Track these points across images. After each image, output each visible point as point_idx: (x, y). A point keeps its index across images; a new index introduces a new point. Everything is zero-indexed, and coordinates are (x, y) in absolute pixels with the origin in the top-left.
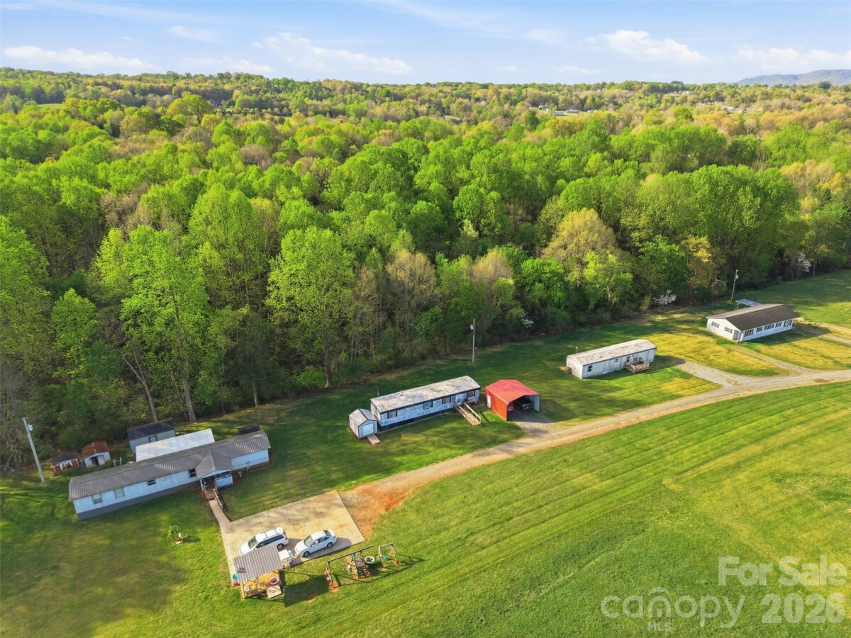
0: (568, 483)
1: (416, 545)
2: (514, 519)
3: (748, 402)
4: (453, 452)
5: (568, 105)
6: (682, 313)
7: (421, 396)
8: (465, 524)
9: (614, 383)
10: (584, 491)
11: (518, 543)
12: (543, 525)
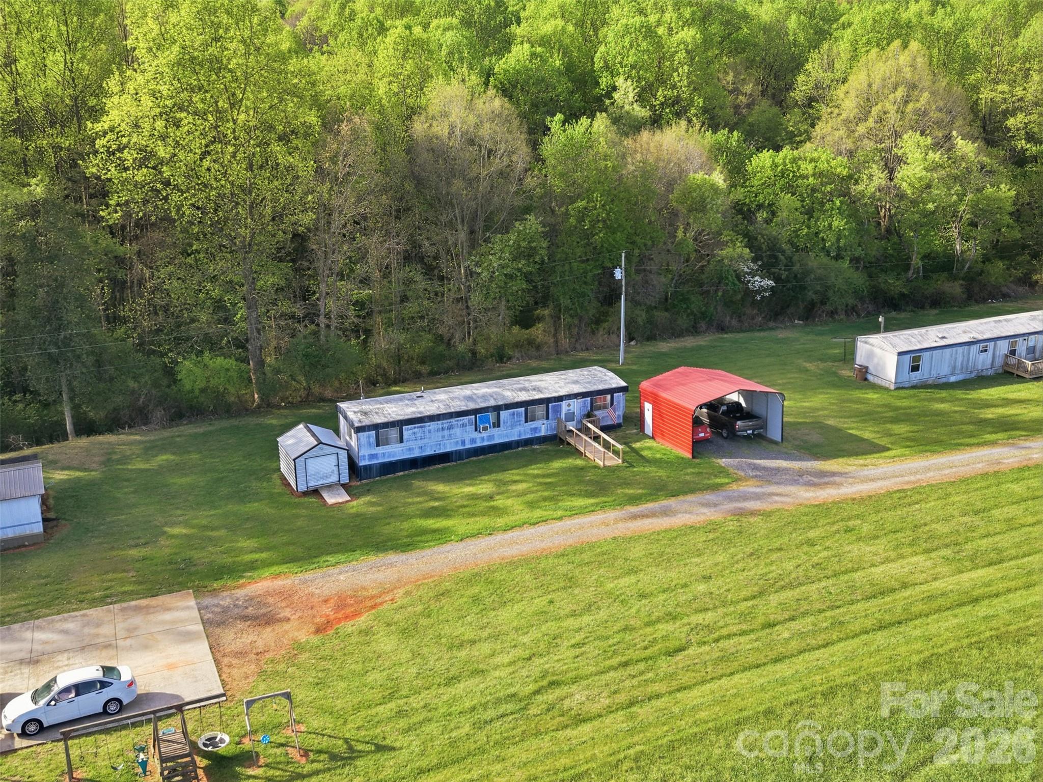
0: (857, 575)
1: (374, 711)
2: (690, 651)
8: (537, 661)
10: (907, 593)
11: (695, 709)
12: (779, 667)
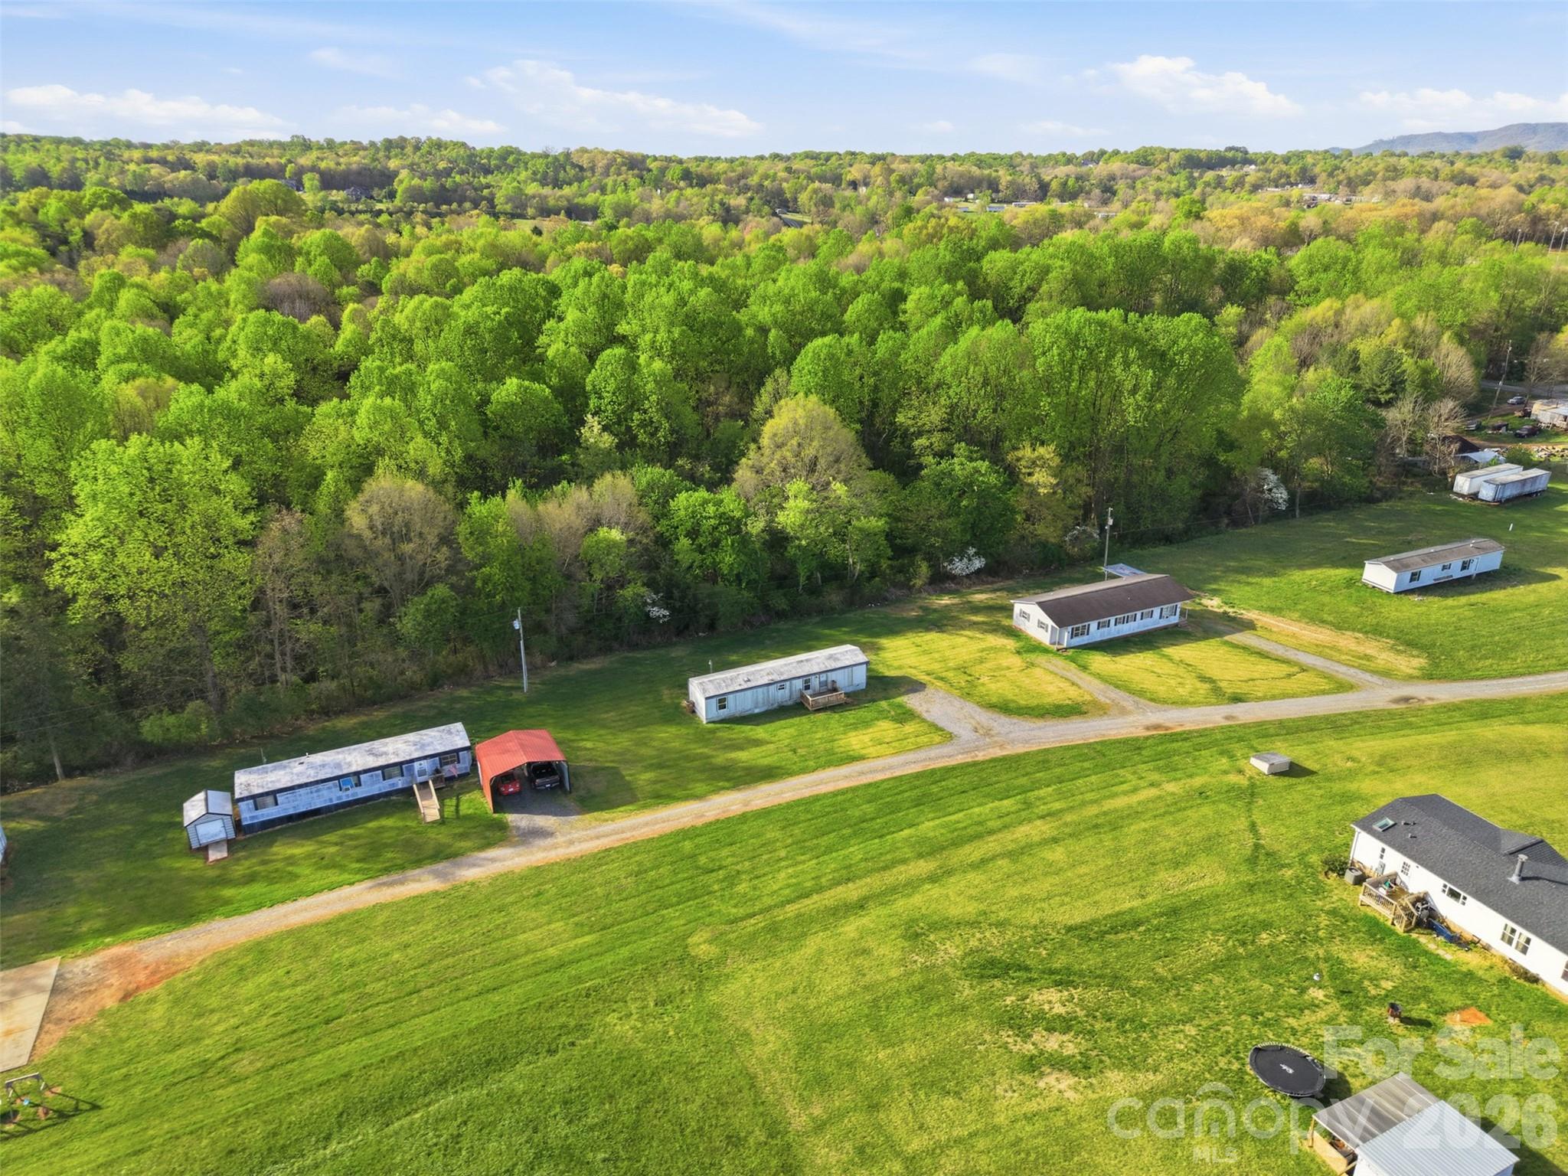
0: (505, 942)
1: (112, 1075)
2: (343, 1019)
3: (982, 770)
4: (346, 876)
5: (1017, 195)
6: (994, 591)
7: (338, 766)
8: (241, 1029)
9: (760, 732)
10: (521, 960)
12: (386, 1032)
